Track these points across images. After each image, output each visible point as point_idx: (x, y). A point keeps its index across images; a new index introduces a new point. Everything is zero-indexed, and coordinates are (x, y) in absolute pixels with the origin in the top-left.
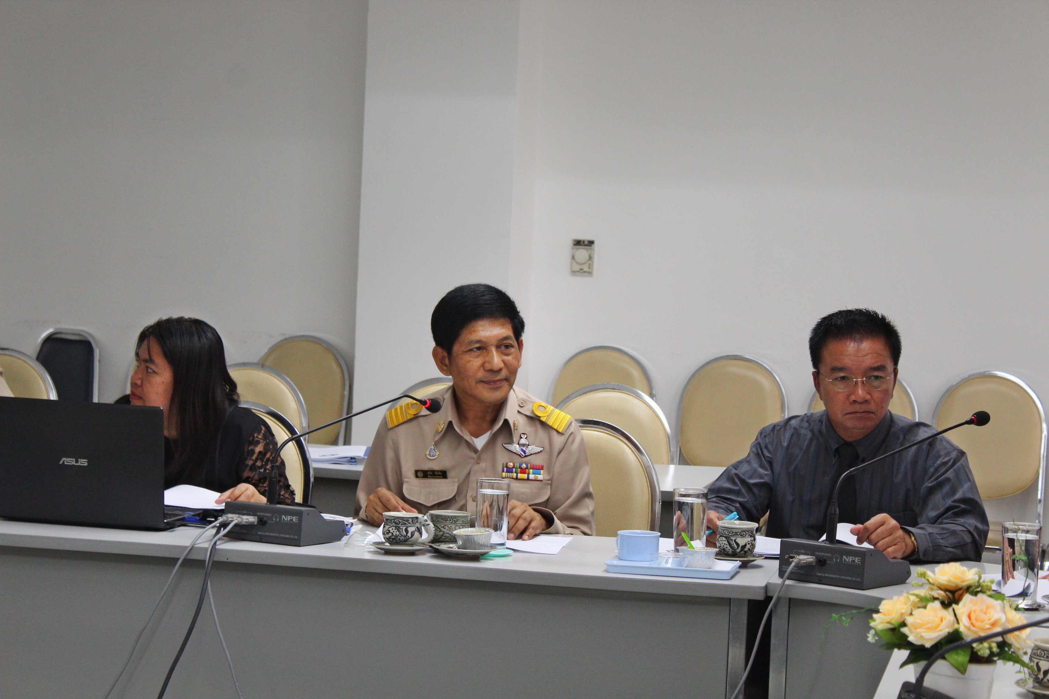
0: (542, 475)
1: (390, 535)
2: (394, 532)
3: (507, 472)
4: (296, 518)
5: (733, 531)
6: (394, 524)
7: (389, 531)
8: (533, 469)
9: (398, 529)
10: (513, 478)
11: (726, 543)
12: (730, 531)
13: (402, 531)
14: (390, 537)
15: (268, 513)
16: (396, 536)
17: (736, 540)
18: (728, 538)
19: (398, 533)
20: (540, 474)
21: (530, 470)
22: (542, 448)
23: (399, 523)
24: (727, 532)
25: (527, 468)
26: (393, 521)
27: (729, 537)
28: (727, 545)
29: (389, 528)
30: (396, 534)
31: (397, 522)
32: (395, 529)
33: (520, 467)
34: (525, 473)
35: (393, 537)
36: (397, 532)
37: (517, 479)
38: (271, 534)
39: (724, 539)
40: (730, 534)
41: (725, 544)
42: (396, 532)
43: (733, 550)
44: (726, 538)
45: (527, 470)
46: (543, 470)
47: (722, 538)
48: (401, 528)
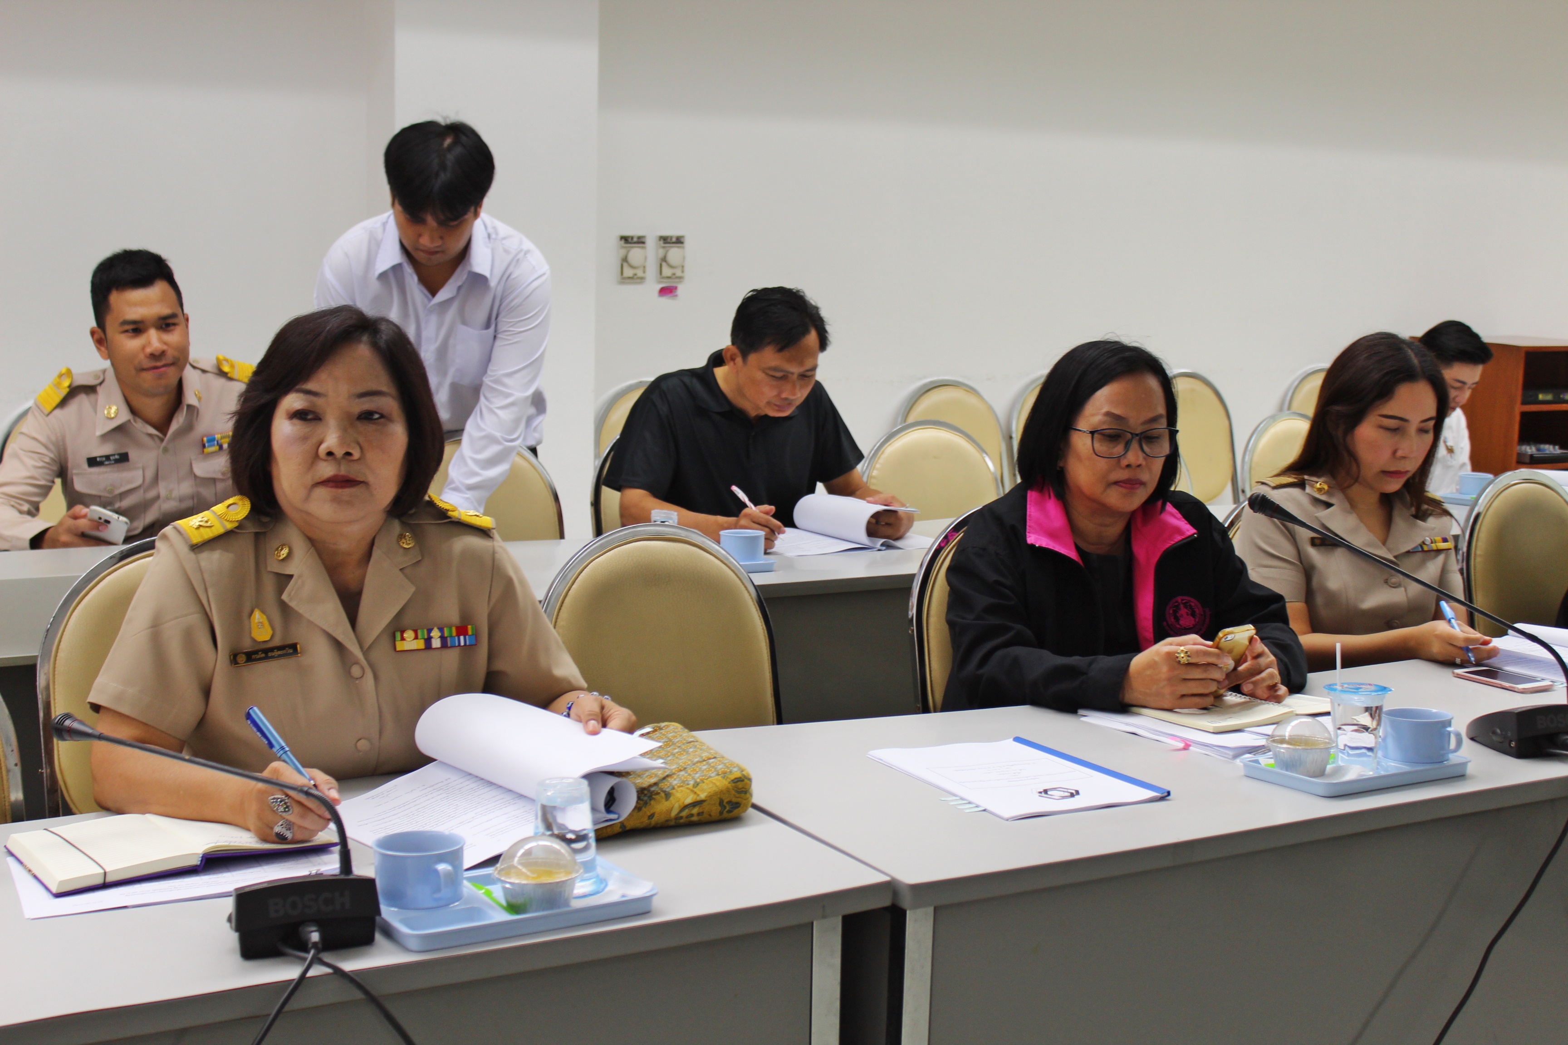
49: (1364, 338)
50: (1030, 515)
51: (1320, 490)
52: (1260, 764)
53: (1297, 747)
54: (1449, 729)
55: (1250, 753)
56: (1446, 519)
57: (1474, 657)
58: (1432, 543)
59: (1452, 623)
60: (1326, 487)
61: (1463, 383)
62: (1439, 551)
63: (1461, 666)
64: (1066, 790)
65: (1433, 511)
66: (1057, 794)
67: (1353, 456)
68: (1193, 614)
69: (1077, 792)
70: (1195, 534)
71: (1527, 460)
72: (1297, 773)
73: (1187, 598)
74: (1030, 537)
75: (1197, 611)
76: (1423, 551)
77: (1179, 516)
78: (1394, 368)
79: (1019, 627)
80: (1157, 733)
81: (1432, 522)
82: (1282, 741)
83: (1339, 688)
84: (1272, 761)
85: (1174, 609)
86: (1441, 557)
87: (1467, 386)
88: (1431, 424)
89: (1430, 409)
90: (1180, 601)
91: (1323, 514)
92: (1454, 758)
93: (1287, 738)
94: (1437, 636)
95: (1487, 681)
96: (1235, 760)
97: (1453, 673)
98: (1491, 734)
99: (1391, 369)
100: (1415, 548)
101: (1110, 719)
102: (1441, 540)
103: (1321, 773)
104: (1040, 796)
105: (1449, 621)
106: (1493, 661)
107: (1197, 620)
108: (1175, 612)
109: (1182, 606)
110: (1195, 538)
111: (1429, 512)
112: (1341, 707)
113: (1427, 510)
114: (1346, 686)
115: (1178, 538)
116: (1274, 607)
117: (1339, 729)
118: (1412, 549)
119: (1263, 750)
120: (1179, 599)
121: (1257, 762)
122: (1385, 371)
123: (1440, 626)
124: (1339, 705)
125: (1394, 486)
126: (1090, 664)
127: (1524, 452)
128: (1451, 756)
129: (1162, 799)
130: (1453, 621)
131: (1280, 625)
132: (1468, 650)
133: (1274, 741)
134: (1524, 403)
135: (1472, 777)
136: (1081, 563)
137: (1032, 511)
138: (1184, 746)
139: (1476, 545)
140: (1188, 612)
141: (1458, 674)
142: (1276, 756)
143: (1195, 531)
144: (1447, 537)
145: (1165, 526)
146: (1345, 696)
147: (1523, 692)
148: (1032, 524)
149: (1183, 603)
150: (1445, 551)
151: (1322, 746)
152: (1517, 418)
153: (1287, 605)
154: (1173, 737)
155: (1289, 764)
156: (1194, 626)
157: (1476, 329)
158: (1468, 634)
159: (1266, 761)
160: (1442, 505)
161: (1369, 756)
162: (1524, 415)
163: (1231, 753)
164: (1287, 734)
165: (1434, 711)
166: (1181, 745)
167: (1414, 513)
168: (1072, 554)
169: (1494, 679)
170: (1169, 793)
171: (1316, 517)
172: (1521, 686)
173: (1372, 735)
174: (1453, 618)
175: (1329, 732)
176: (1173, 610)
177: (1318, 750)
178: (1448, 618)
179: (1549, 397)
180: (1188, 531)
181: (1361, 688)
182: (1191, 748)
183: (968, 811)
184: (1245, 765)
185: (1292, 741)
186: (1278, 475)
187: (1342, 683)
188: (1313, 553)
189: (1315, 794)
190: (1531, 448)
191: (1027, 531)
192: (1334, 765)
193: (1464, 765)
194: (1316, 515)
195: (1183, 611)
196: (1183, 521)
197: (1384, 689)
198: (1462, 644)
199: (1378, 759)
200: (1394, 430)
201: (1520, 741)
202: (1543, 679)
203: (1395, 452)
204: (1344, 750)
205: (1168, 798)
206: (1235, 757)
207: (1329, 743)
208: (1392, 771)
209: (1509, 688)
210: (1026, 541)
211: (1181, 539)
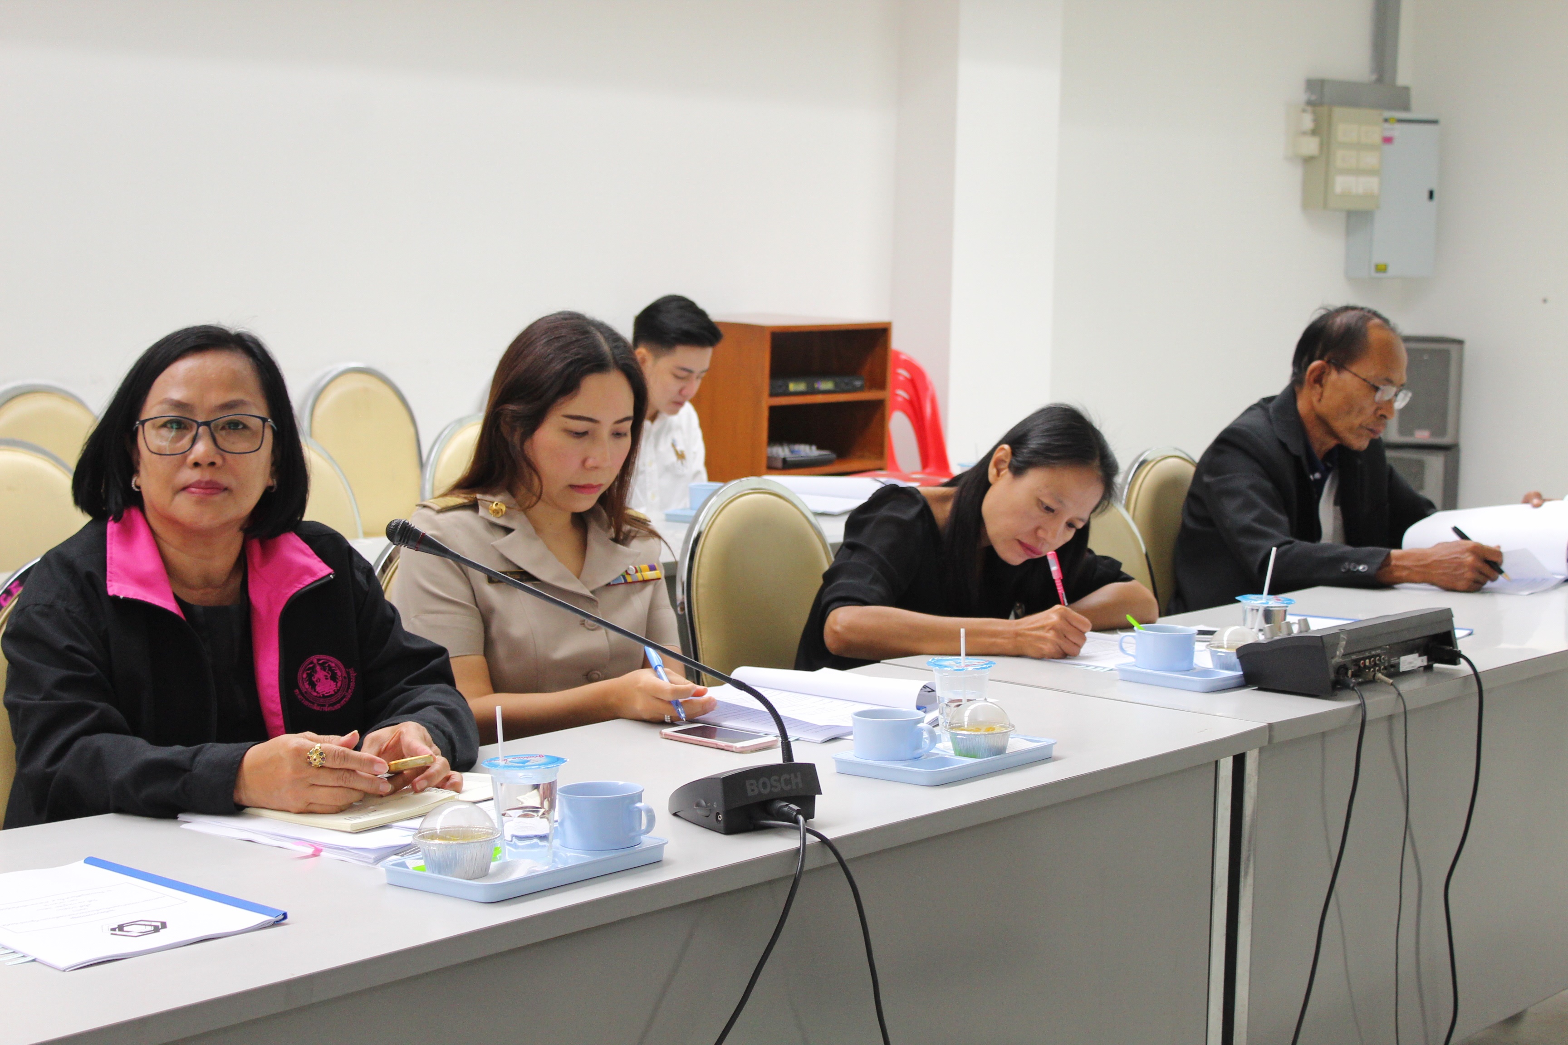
49: (543, 318)
50: (111, 558)
51: (496, 512)
52: (408, 868)
53: (451, 842)
54: (638, 805)
55: (396, 854)
56: (653, 541)
57: (684, 712)
58: (637, 572)
59: (659, 672)
60: (504, 509)
61: (690, 372)
62: (645, 582)
63: (672, 724)
64: (149, 923)
65: (637, 532)
66: (135, 929)
67: (533, 468)
68: (334, 678)
69: (164, 925)
70: (330, 574)
71: (779, 464)
72: (453, 877)
73: (323, 657)
74: (111, 586)
75: (339, 674)
76: (626, 582)
77: (310, 551)
78: (579, 356)
79: (102, 705)
80: (280, 838)
81: (636, 546)
82: (433, 836)
83: (501, 763)
84: (422, 863)
85: (309, 672)
86: (649, 589)
87: (695, 376)
88: (628, 425)
89: (627, 408)
90: (315, 661)
91: (501, 541)
92: (647, 841)
93: (438, 832)
94: (640, 689)
95: (700, 741)
96: (377, 865)
97: (661, 733)
98: (695, 807)
99: (577, 357)
100: (616, 579)
101: (221, 825)
102: (648, 568)
103: (484, 873)
104: (112, 934)
105: (656, 668)
106: (710, 717)
107: (339, 685)
108: (310, 676)
109: (318, 668)
110: (331, 580)
111: (632, 534)
112: (504, 787)
113: (630, 531)
114: (509, 760)
115: (309, 580)
116: (435, 662)
117: (504, 815)
118: (613, 581)
119: (414, 849)
120: (314, 659)
121: (403, 865)
122: (569, 361)
123: (644, 676)
124: (502, 784)
125: (586, 502)
126: (195, 755)
127: (776, 456)
128: (644, 838)
129: (277, 923)
130: (660, 669)
131: (444, 686)
132: (677, 704)
133: (423, 837)
134: (773, 394)
135: (669, 863)
136: (182, 616)
137: (114, 550)
138: (314, 851)
139: (698, 572)
140: (327, 674)
141: (666, 735)
142: (426, 857)
143: (330, 570)
144: (655, 564)
145: (290, 565)
146: (510, 773)
147: (742, 751)
148: (114, 570)
149: (319, 664)
150: (653, 582)
151: (483, 838)
152: (765, 414)
153: (451, 661)
154: (300, 841)
155: (441, 866)
156: (336, 693)
157: (701, 304)
158: (675, 684)
159: (414, 863)
160: (648, 525)
161: (545, 846)
162: (773, 410)
163: (372, 856)
164: (438, 828)
165: (621, 783)
166: (310, 851)
167: (614, 536)
168: (171, 606)
169: (708, 738)
170: (285, 916)
171: (492, 546)
172: (739, 745)
173: (545, 820)
174: (659, 665)
175: (491, 820)
176: (307, 674)
177: (477, 844)
178: (654, 666)
179: (801, 387)
180: (322, 570)
181: (529, 761)
182: (322, 853)
183: (10, 963)
184: (388, 871)
185: (445, 835)
186: (444, 495)
187: (505, 757)
188: (492, 593)
189: (477, 900)
190: (783, 450)
191: (108, 578)
192: (501, 861)
193: (660, 848)
194: (492, 544)
195: (320, 674)
196: (316, 559)
197: (558, 760)
198: (669, 698)
199: (554, 850)
200: (580, 435)
201: (728, 813)
202: (766, 734)
203: (584, 462)
204: (511, 841)
205: (284, 922)
206: (378, 860)
207: (492, 834)
208: (572, 863)
209: (725, 748)
210: (106, 592)
211: (312, 581)
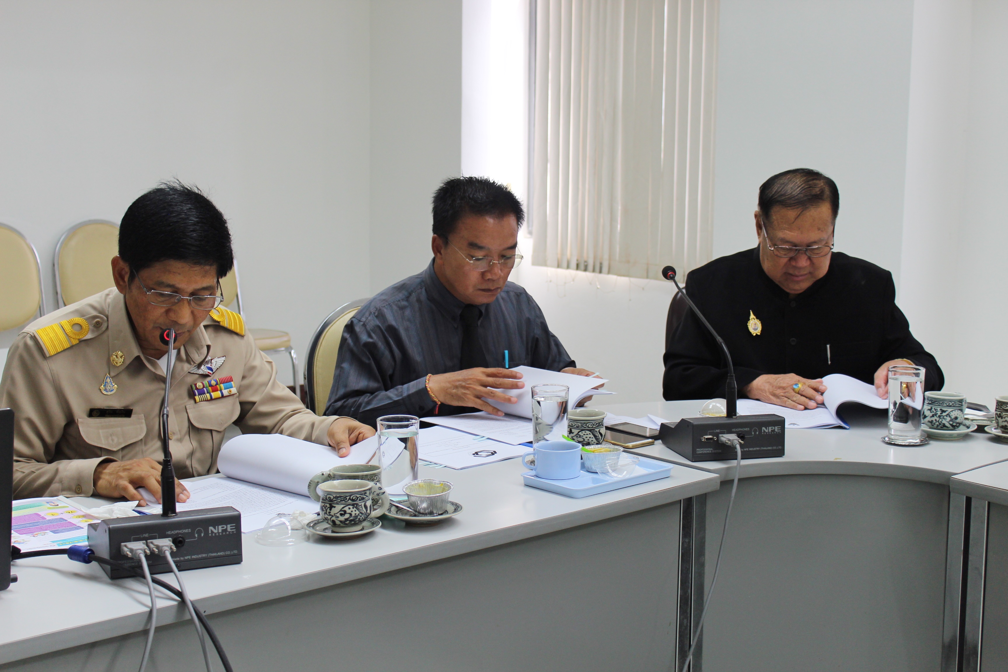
0: (234, 387)
1: (347, 516)
2: (352, 511)
3: (199, 394)
4: (231, 526)
5: (597, 423)
6: (350, 501)
7: (345, 512)
8: (223, 383)
9: (355, 506)
10: (207, 401)
11: (592, 436)
12: (594, 423)
13: (361, 508)
14: (346, 520)
15: (185, 529)
16: (356, 517)
17: (600, 431)
18: (593, 431)
19: (357, 512)
20: (232, 387)
21: (221, 385)
22: (223, 357)
23: (357, 499)
24: (591, 425)
25: (217, 384)
26: (348, 498)
27: (594, 429)
28: (592, 438)
29: (343, 508)
30: (355, 514)
31: (354, 498)
32: (353, 508)
33: (210, 385)
34: (217, 390)
35: (351, 518)
36: (357, 510)
37: (212, 399)
38: (194, 557)
39: (588, 432)
40: (594, 426)
41: (590, 438)
42: (355, 511)
43: (597, 442)
44: (590, 431)
45: (218, 386)
46: (232, 381)
47: (585, 432)
48: (360, 504)
